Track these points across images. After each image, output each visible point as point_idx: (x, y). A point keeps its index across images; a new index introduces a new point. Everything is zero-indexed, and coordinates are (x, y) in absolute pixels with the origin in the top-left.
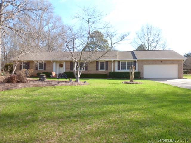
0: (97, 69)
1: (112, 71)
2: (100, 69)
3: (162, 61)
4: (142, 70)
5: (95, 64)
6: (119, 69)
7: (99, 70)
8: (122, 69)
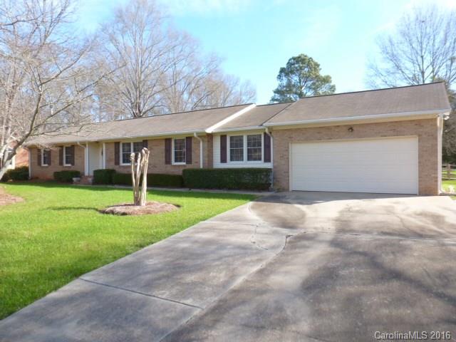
0: (168, 161)
1: (201, 167)
2: (176, 161)
3: (351, 129)
4: (283, 162)
5: (163, 147)
6: (223, 160)
7: (174, 163)
8: (232, 159)
